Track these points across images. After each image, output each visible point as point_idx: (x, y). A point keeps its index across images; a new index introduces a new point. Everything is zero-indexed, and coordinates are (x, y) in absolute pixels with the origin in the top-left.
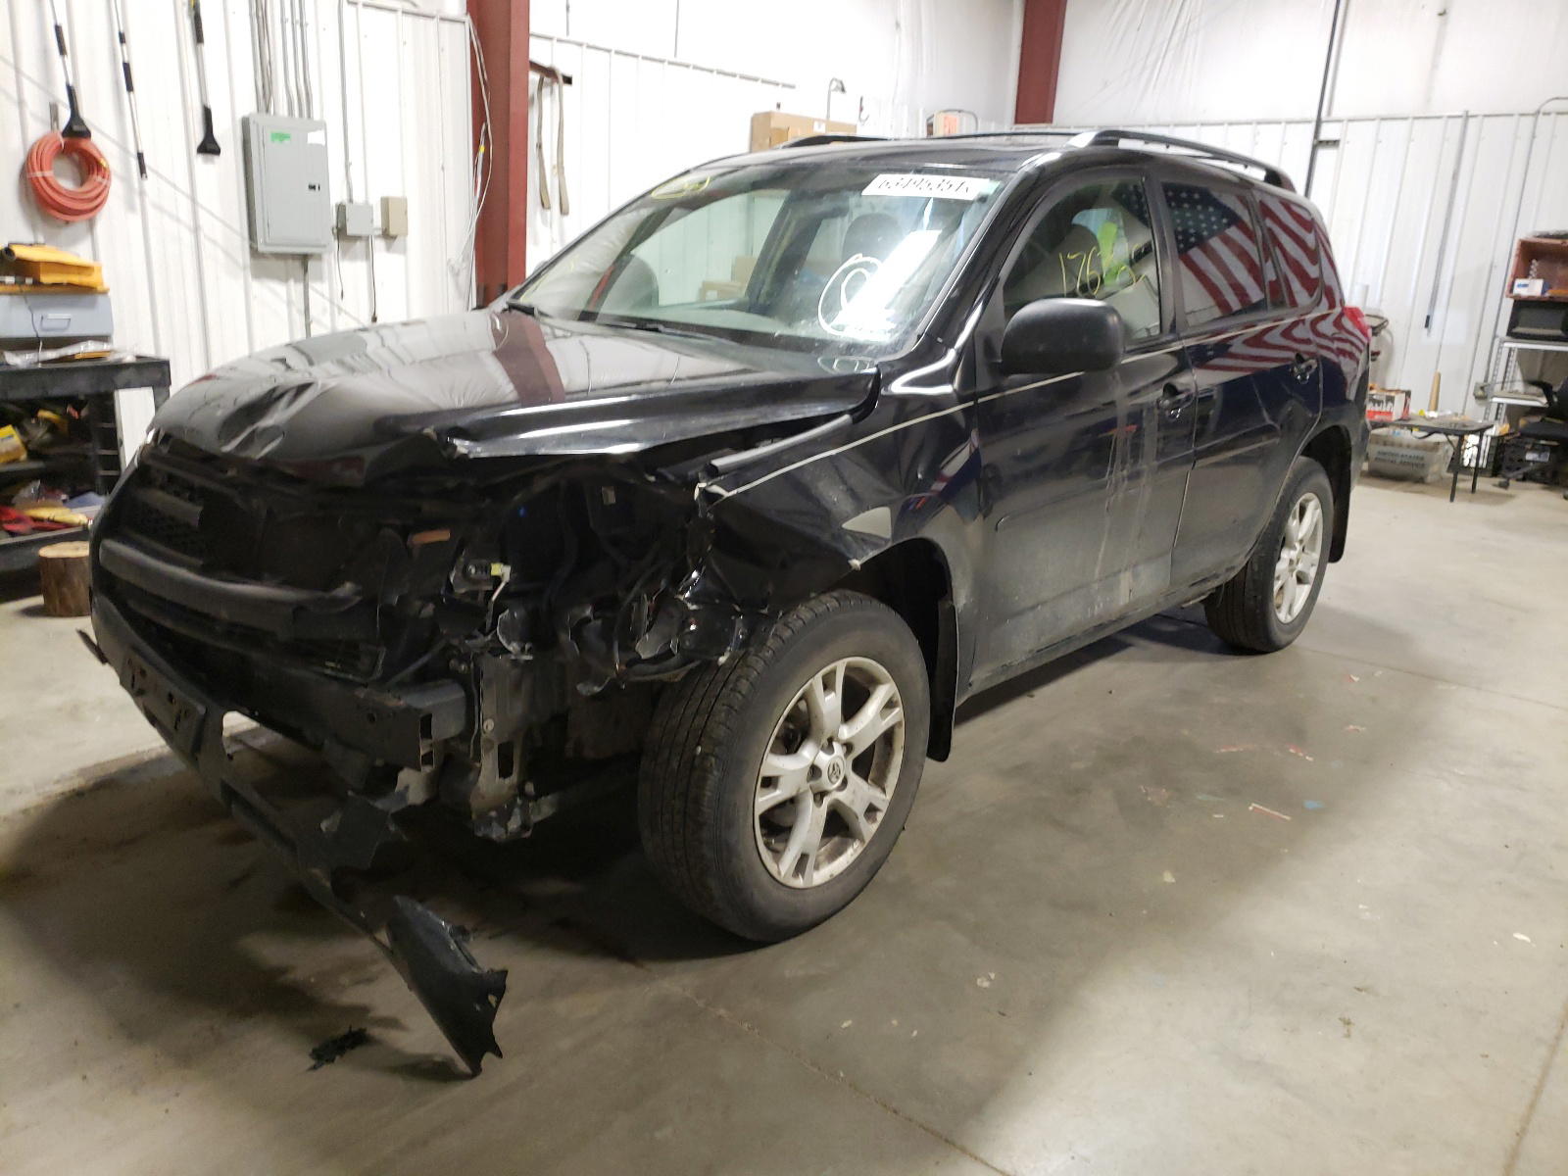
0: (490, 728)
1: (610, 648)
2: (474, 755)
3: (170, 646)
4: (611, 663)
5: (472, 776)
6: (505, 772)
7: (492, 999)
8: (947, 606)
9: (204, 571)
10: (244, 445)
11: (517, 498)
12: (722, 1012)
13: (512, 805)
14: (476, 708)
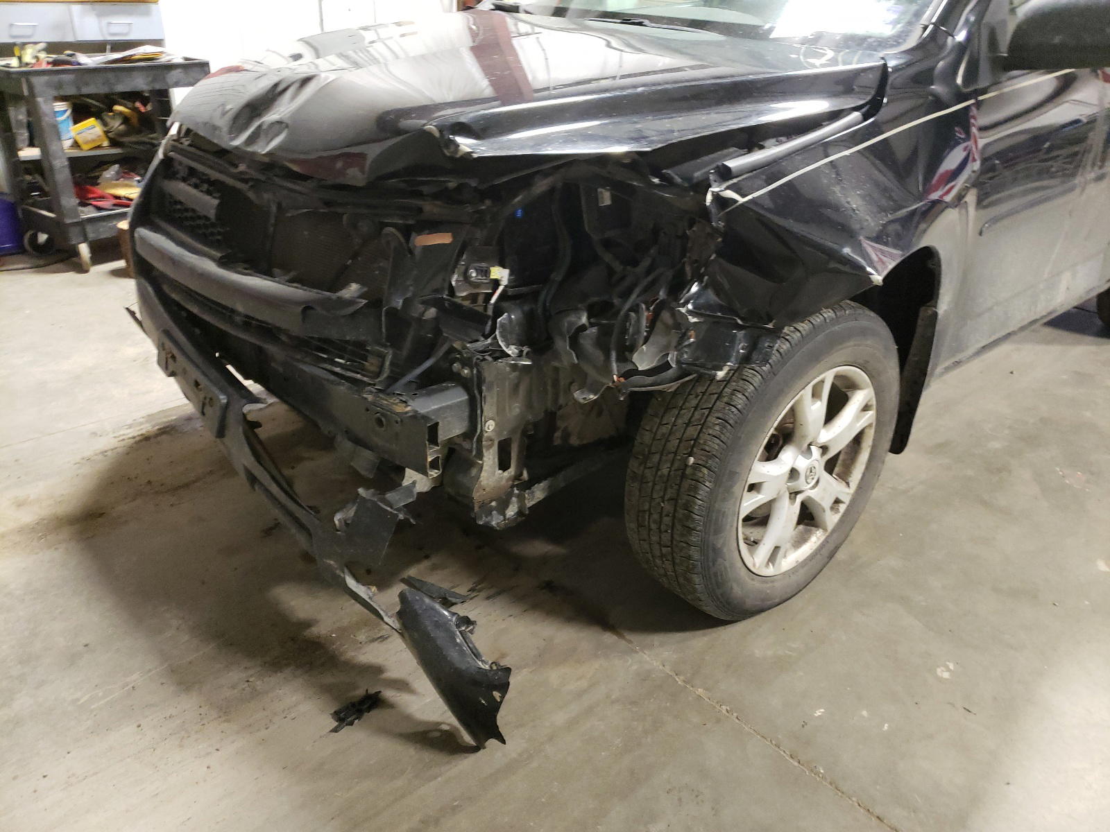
0: (491, 428)
1: (608, 357)
2: (477, 452)
3: (197, 331)
4: (609, 373)
5: (474, 472)
6: (504, 466)
7: (497, 695)
8: (930, 312)
9: (223, 263)
10: (252, 140)
11: (517, 200)
12: (700, 691)
13: (510, 495)
14: (479, 412)
